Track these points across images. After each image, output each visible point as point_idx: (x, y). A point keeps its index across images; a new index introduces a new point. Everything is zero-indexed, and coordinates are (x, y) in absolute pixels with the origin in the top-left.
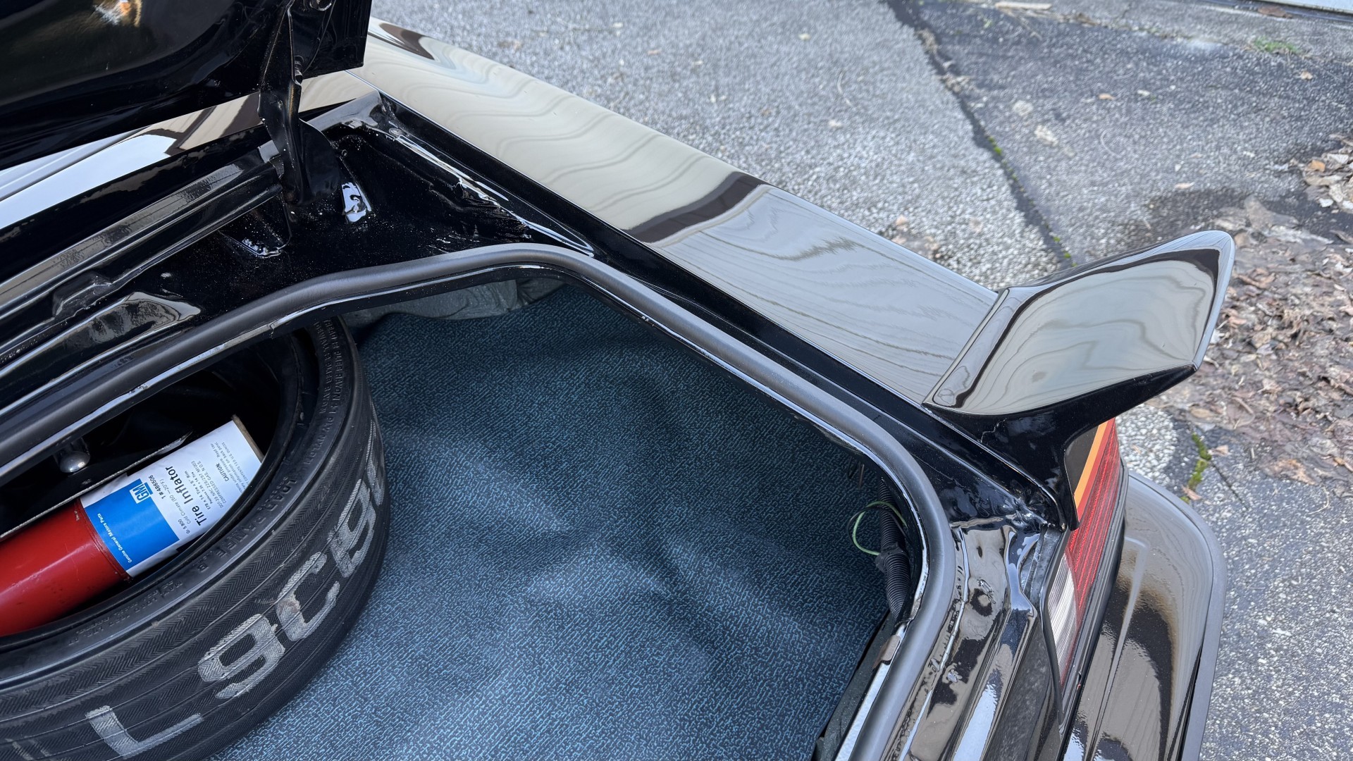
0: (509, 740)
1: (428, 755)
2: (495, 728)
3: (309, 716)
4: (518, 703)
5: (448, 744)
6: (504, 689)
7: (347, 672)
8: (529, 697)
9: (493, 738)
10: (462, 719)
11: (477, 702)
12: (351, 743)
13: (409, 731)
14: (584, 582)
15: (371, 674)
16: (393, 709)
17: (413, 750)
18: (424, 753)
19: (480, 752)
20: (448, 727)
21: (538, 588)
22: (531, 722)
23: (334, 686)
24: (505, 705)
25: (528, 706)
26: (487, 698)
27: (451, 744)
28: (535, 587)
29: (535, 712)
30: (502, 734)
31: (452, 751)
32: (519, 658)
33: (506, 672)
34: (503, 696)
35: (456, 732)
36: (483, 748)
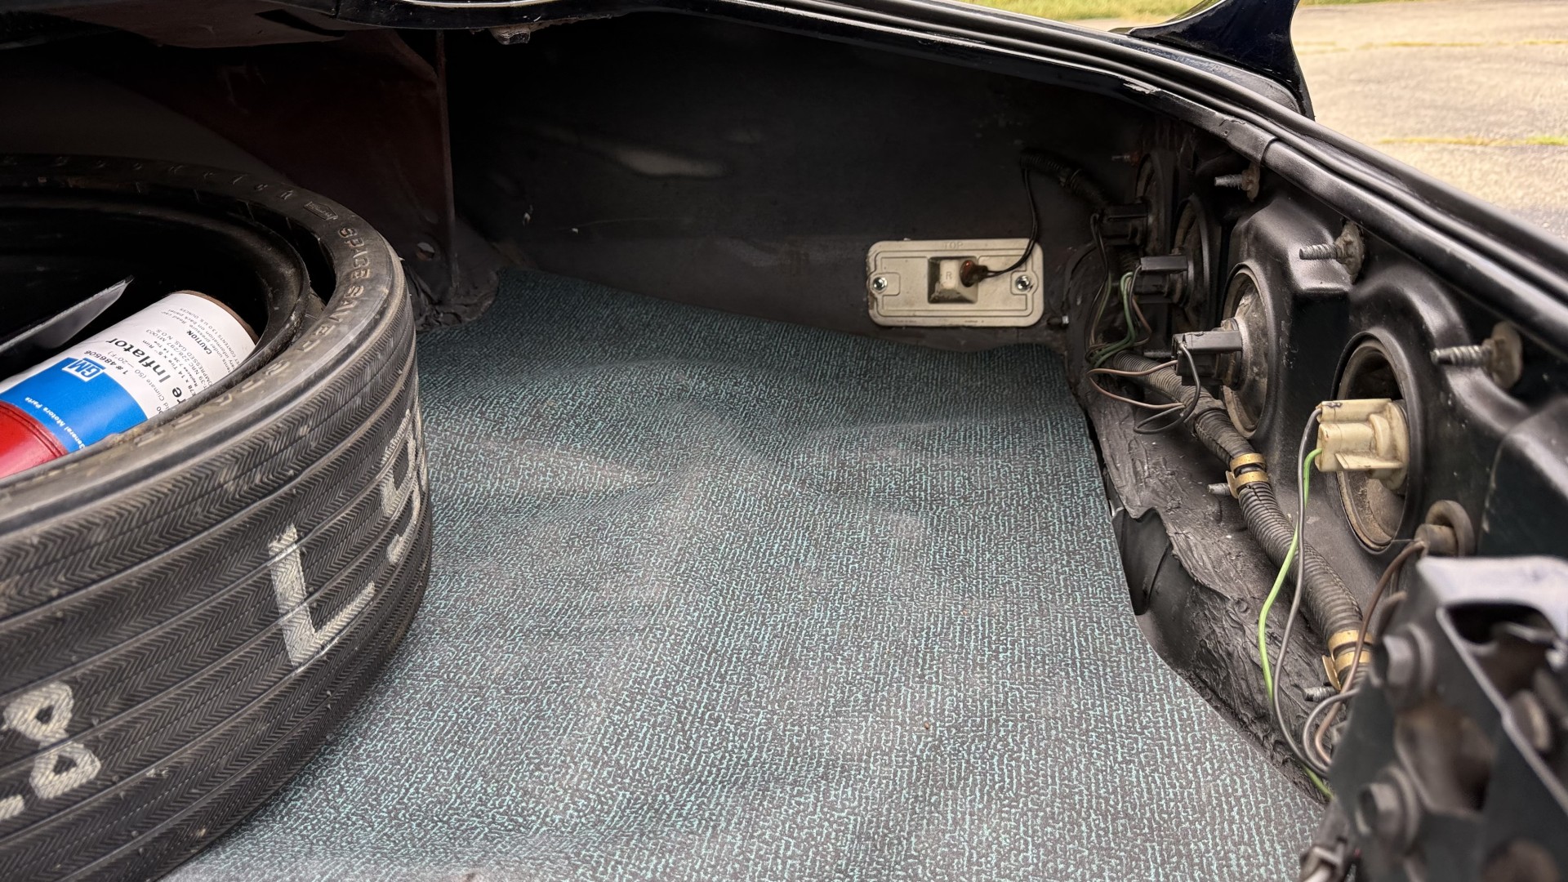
0: (730, 661)
1: (632, 702)
2: (702, 656)
3: (398, 733)
4: (716, 624)
5: (652, 684)
6: (688, 614)
7: (425, 675)
8: (725, 618)
9: (707, 665)
10: (653, 656)
11: (663, 635)
12: (495, 732)
13: (585, 687)
14: (714, 502)
15: (469, 664)
16: (537, 679)
17: (608, 702)
18: (625, 701)
19: (700, 683)
20: (640, 668)
21: (661, 519)
22: (745, 637)
23: (416, 692)
24: (700, 630)
25: (729, 626)
26: (672, 628)
27: (656, 684)
28: (656, 519)
29: (742, 629)
30: (715, 660)
31: (662, 692)
32: (686, 582)
33: (679, 600)
34: (692, 622)
35: (655, 671)
36: (701, 679)
